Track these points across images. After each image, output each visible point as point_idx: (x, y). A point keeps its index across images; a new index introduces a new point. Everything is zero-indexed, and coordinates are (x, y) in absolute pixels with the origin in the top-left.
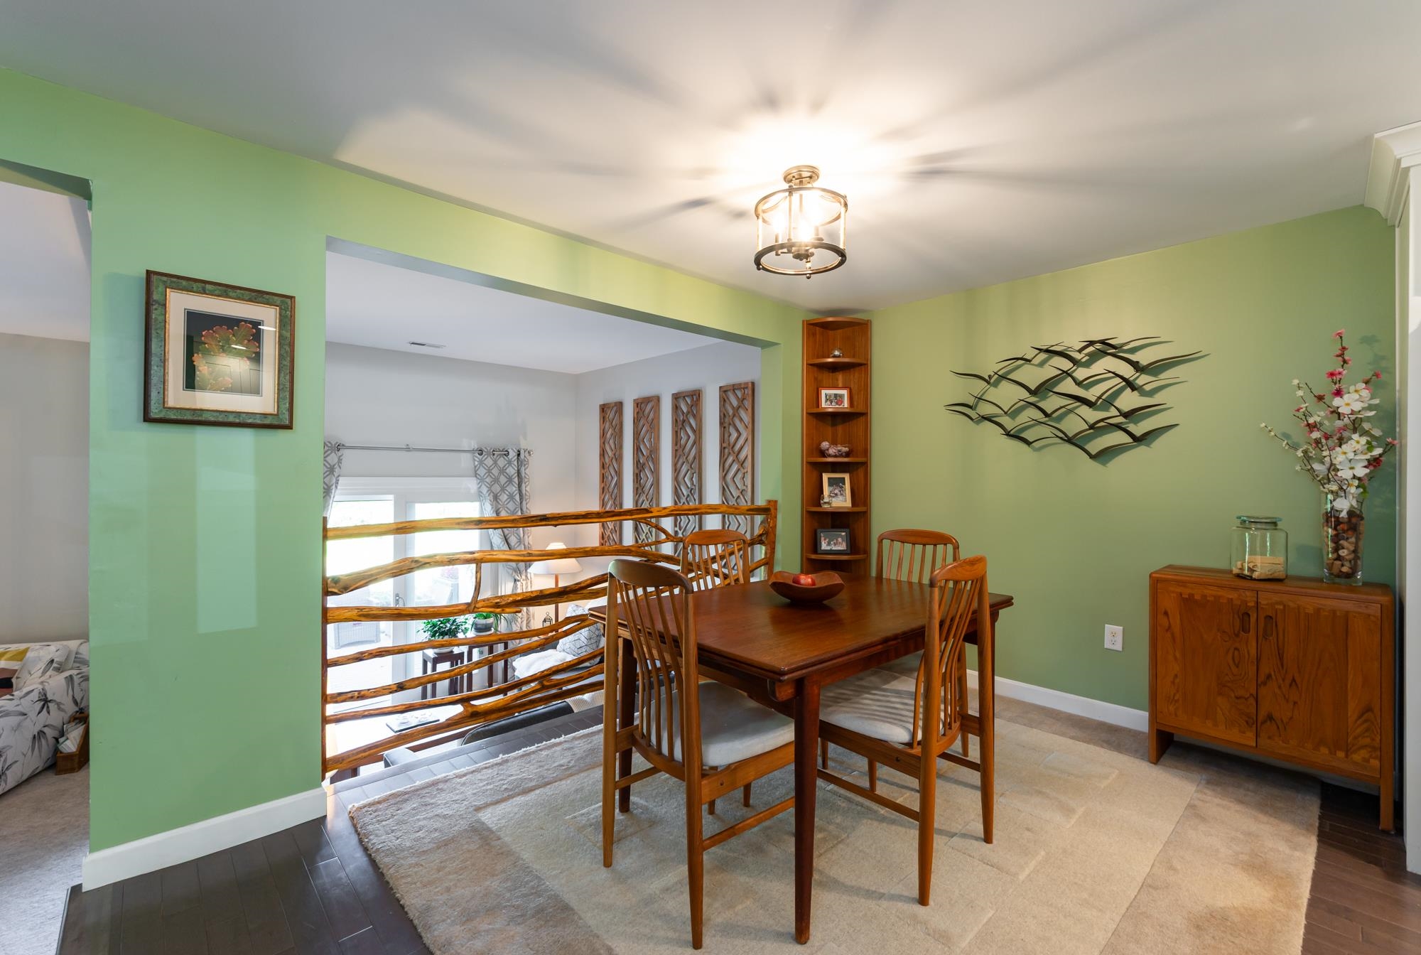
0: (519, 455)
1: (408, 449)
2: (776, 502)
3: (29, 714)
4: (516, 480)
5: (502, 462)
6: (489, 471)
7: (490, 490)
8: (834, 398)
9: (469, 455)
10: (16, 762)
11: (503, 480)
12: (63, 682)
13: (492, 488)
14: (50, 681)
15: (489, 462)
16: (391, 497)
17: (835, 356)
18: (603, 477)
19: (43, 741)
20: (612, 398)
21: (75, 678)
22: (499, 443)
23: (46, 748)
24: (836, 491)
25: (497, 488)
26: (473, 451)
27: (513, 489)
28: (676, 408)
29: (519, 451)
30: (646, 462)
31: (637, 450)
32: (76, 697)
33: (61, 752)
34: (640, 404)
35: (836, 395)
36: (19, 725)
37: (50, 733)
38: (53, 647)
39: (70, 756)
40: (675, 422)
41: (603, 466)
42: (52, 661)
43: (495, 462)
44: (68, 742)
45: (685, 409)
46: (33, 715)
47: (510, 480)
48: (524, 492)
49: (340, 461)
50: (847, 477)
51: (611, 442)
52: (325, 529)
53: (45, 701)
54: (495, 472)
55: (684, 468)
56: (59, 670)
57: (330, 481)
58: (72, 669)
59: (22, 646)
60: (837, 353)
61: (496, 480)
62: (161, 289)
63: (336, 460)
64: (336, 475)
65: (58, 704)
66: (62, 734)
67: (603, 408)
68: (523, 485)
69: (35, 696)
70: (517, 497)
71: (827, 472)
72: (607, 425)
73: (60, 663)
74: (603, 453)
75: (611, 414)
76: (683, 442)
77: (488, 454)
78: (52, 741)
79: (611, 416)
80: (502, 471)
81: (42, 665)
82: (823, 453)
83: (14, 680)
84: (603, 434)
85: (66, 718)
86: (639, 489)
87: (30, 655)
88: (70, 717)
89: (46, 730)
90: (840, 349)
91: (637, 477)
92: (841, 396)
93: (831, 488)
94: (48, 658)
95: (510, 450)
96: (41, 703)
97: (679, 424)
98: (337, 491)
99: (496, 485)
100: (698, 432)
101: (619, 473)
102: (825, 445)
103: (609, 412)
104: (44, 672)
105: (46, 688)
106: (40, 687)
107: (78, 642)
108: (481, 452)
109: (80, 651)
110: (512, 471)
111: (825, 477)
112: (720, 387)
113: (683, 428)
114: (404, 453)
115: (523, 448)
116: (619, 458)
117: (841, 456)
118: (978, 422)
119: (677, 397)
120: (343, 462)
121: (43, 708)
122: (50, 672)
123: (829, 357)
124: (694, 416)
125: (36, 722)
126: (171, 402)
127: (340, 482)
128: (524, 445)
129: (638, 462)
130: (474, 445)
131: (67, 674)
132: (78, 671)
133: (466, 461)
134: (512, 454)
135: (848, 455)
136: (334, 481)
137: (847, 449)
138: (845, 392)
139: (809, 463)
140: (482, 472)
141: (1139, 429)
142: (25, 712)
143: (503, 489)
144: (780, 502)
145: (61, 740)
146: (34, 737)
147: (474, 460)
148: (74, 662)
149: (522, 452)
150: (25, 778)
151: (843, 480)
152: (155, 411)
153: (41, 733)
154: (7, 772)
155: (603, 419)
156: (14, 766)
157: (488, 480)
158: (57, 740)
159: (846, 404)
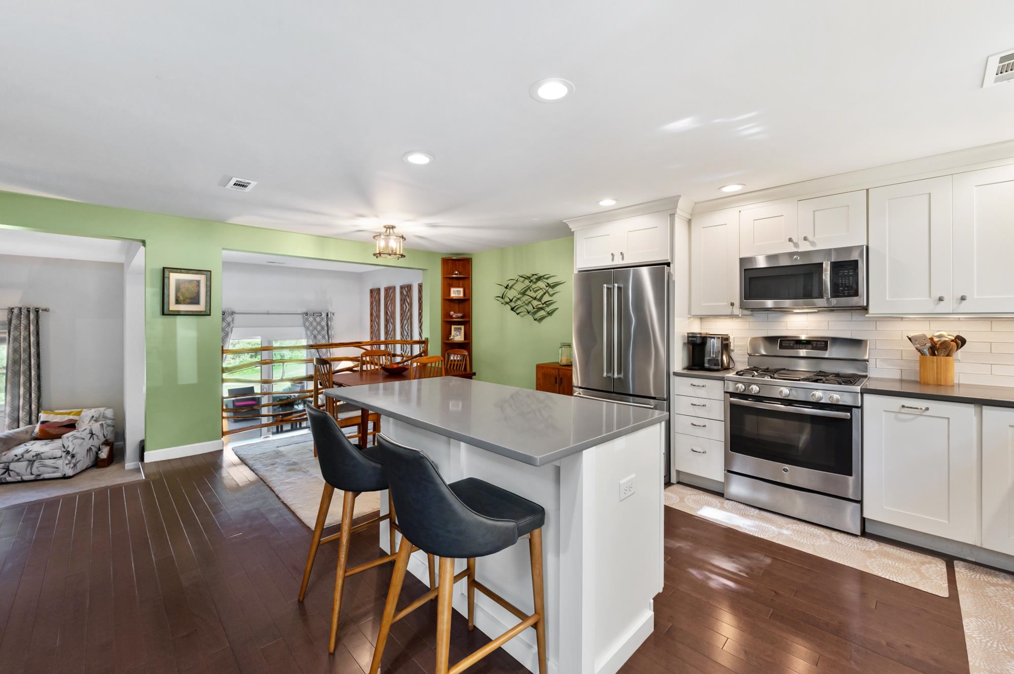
0: (327, 315)
1: (268, 314)
2: (428, 339)
3: (86, 439)
4: (326, 328)
5: (318, 319)
6: (311, 324)
7: (312, 333)
8: (456, 293)
9: (301, 316)
10: (80, 460)
11: (319, 328)
12: (99, 426)
13: (314, 332)
14: (94, 425)
15: (311, 319)
16: (260, 337)
17: (456, 274)
18: (371, 326)
19: (91, 452)
20: (376, 286)
21: (104, 425)
22: (317, 309)
23: (93, 454)
24: (458, 334)
25: (315, 332)
26: (303, 314)
27: (324, 332)
28: (401, 293)
29: (327, 313)
30: (390, 319)
31: (386, 313)
32: (105, 434)
33: (100, 458)
34: (387, 290)
35: (458, 291)
36: (82, 443)
37: (94, 449)
38: (93, 410)
39: (104, 460)
40: (401, 300)
41: (371, 321)
42: (93, 417)
43: (315, 319)
44: (103, 453)
45: (405, 293)
46: (87, 439)
47: (323, 328)
48: (330, 334)
49: (233, 320)
50: (463, 327)
51: (375, 308)
52: (223, 350)
53: (92, 434)
54: (315, 324)
55: (405, 322)
56: (96, 421)
57: (228, 329)
58: (102, 421)
59: (79, 410)
60: (456, 272)
61: (315, 328)
62: (168, 272)
63: (231, 319)
64: (231, 326)
65: (97, 436)
66: (99, 449)
67: (372, 291)
68: (330, 331)
69: (88, 431)
70: (327, 337)
71: (453, 325)
72: (373, 300)
73: (96, 418)
74: (371, 315)
75: (375, 294)
76: (405, 308)
77: (311, 315)
78: (95, 453)
79: (375, 296)
80: (319, 324)
81: (88, 418)
82: (451, 317)
83: (76, 425)
84: (372, 303)
85: (101, 443)
86: (387, 333)
87: (83, 414)
88: (102, 443)
89: (92, 447)
90: (458, 271)
91: (386, 326)
92: (460, 291)
93: (455, 332)
94: (91, 415)
95: (322, 313)
96: (90, 435)
97: (403, 301)
98: (232, 334)
99: (315, 331)
100: (411, 305)
101: (379, 324)
102: (452, 313)
103: (375, 293)
104: (89, 422)
105: (92, 428)
106: (90, 427)
107: (104, 408)
108: (307, 314)
109: (105, 413)
110: (324, 323)
111: (453, 327)
112: (419, 284)
113: (404, 303)
114: (266, 315)
115: (330, 311)
116: (378, 317)
117: (458, 318)
118: (505, 305)
119: (402, 288)
120: (235, 320)
121: (91, 437)
122: (92, 422)
123: (453, 274)
124: (408, 297)
125: (88, 443)
126: (171, 308)
127: (233, 330)
128: (331, 310)
129: (387, 318)
130: (304, 310)
131: (101, 423)
132: (105, 422)
133: (300, 319)
134: (324, 315)
135: (462, 317)
136: (230, 330)
137: (461, 315)
138: (461, 289)
139: (444, 321)
140: (307, 324)
141: (548, 309)
142: (84, 438)
143: (319, 332)
144: (429, 339)
145: (99, 452)
146: (88, 450)
147: (304, 318)
148: (103, 418)
149: (329, 314)
150: (84, 468)
151: (461, 328)
152: (166, 312)
153: (90, 449)
154: (77, 465)
155: (372, 296)
156: (80, 462)
157: (311, 328)
158: (97, 453)
159: (462, 295)
